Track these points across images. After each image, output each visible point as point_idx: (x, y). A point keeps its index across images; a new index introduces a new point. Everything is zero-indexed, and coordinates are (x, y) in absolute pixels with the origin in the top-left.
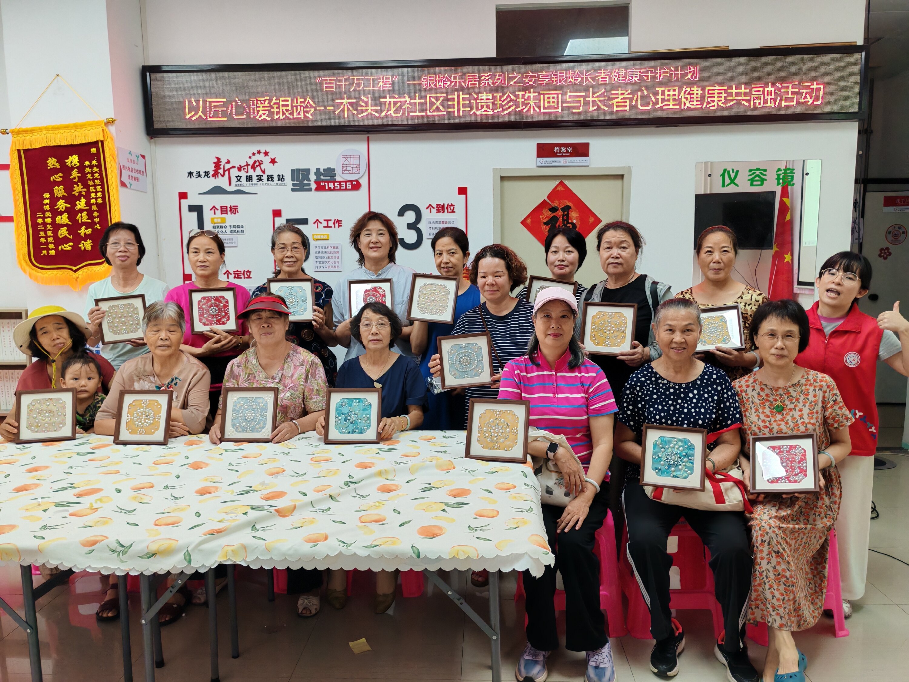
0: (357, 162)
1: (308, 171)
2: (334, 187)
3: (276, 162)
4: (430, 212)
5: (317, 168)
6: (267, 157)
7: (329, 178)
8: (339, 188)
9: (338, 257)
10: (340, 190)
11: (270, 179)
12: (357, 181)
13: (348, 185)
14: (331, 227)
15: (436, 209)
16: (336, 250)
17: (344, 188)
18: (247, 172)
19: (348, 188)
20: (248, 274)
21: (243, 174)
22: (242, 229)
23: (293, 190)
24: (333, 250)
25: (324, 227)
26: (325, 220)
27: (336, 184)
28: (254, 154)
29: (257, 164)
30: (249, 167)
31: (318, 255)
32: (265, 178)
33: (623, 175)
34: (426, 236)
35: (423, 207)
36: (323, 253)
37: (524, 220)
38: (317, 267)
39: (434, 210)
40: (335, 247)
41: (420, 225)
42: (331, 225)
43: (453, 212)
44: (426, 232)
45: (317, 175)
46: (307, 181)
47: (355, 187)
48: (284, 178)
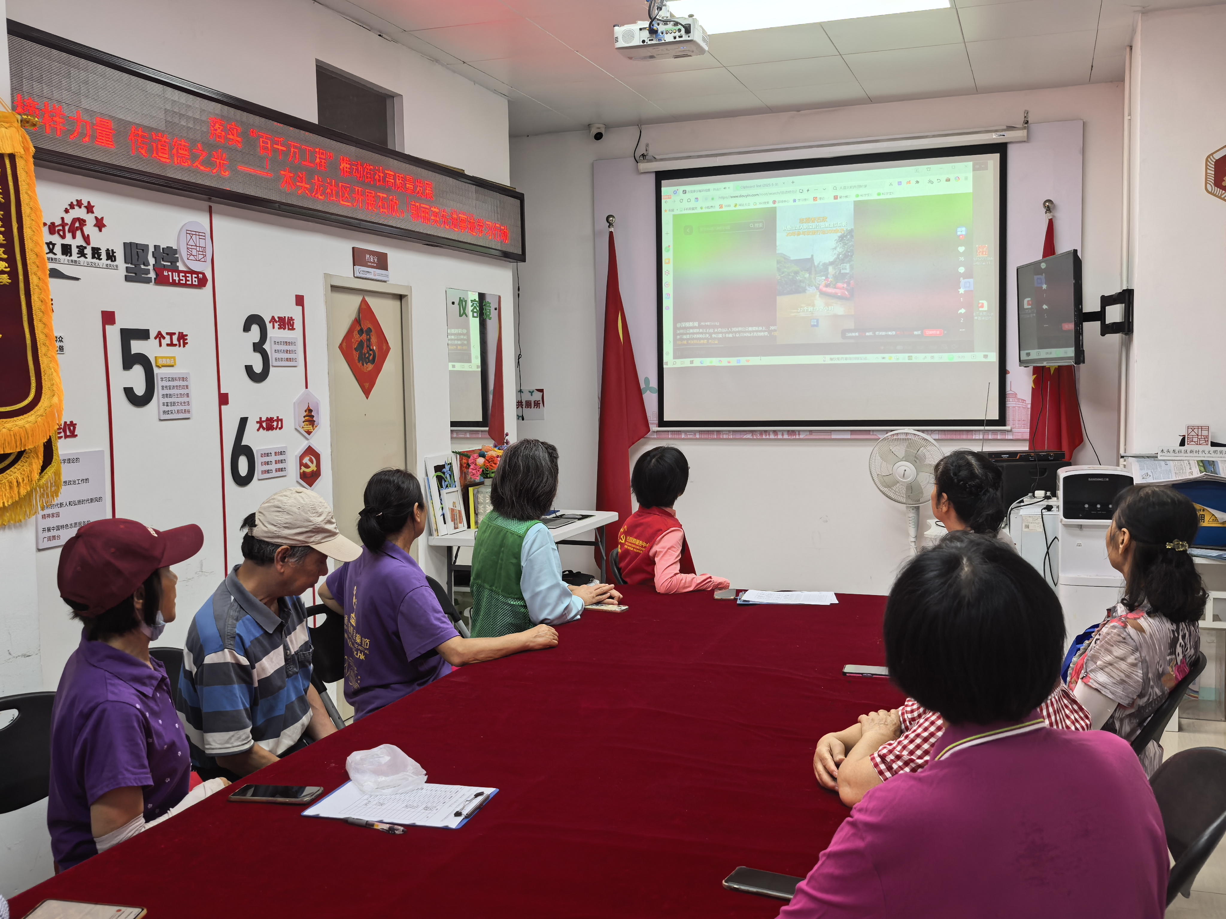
0: (203, 243)
1: (144, 248)
2: (180, 280)
3: (105, 226)
4: (274, 328)
5: (155, 246)
6: (90, 214)
7: (169, 264)
8: (184, 282)
9: (188, 396)
10: (185, 285)
11: (96, 256)
12: (203, 274)
13: (194, 279)
14: (176, 345)
15: (278, 323)
16: (185, 383)
17: (190, 283)
18: (63, 237)
19: (194, 283)
20: (72, 428)
21: (56, 239)
22: (61, 344)
23: (127, 279)
24: (181, 383)
25: (168, 345)
26: (167, 334)
27: (181, 274)
28: (72, 206)
29: (77, 225)
30: (67, 228)
31: (166, 392)
32: (88, 251)
33: (406, 296)
34: (272, 362)
35: (267, 320)
36: (170, 388)
37: (341, 344)
38: (164, 412)
39: (276, 325)
40: (183, 379)
41: (266, 346)
42: (175, 341)
43: (293, 329)
44: (272, 356)
45: (155, 258)
46: (144, 265)
47: (202, 283)
48: (115, 257)
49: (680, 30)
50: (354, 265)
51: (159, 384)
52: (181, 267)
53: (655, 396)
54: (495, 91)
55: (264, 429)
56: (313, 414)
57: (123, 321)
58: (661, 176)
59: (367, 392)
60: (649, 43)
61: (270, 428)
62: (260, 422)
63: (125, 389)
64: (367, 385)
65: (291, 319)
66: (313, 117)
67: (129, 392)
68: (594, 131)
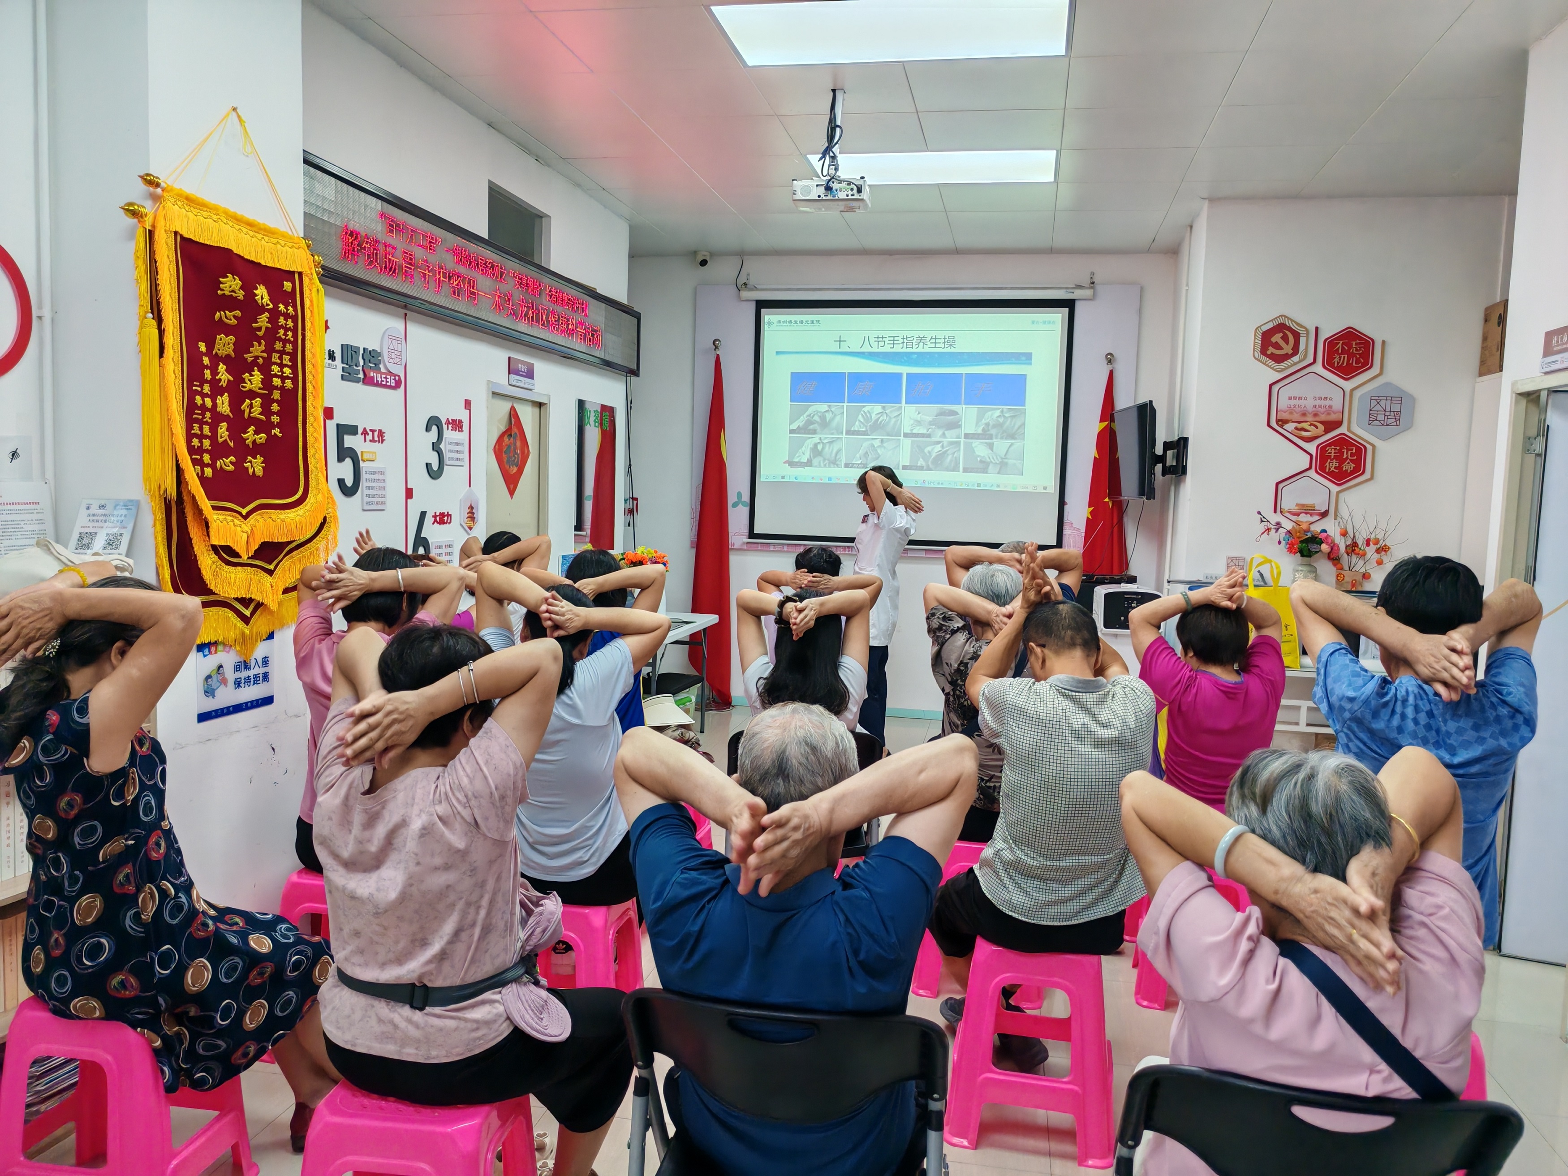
0: (399, 348)
1: (355, 350)
2: (382, 381)
4: (448, 429)
5: (364, 349)
7: (374, 365)
8: (384, 383)
9: (384, 488)
10: (386, 386)
12: (399, 376)
13: (392, 381)
14: (376, 441)
15: (452, 425)
16: (383, 477)
17: (388, 384)
19: (391, 384)
23: (343, 378)
24: (380, 477)
25: (370, 441)
26: (371, 430)
27: (384, 376)
31: (368, 484)
33: (545, 404)
34: (447, 462)
35: (444, 421)
36: (371, 480)
37: (495, 447)
38: (367, 503)
39: (450, 426)
40: (382, 473)
41: (442, 446)
42: (376, 438)
43: (462, 431)
44: (447, 455)
45: (364, 360)
46: (356, 366)
47: (398, 384)
48: (335, 357)
49: (852, 190)
50: (509, 373)
51: (364, 476)
52: (383, 370)
53: (746, 510)
54: (621, 216)
55: (438, 523)
56: (474, 511)
57: (340, 417)
58: (761, 305)
59: (512, 493)
60: (824, 198)
61: (441, 522)
62: (435, 516)
63: (339, 480)
64: (512, 487)
65: (461, 421)
66: (484, 234)
67: (341, 482)
68: (700, 258)
